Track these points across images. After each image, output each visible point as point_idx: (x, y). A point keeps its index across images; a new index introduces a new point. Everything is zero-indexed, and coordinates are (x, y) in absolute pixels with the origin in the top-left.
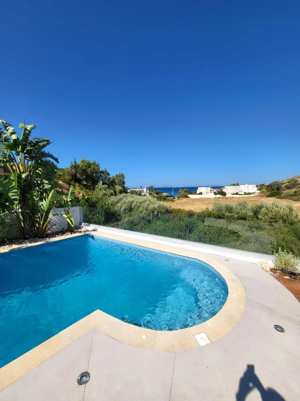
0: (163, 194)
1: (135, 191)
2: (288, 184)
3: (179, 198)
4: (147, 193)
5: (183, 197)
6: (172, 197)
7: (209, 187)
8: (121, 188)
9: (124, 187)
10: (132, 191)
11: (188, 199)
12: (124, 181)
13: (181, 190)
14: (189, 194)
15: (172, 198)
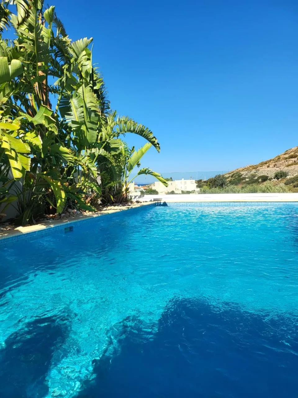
2: (231, 178)
7: (133, 182)
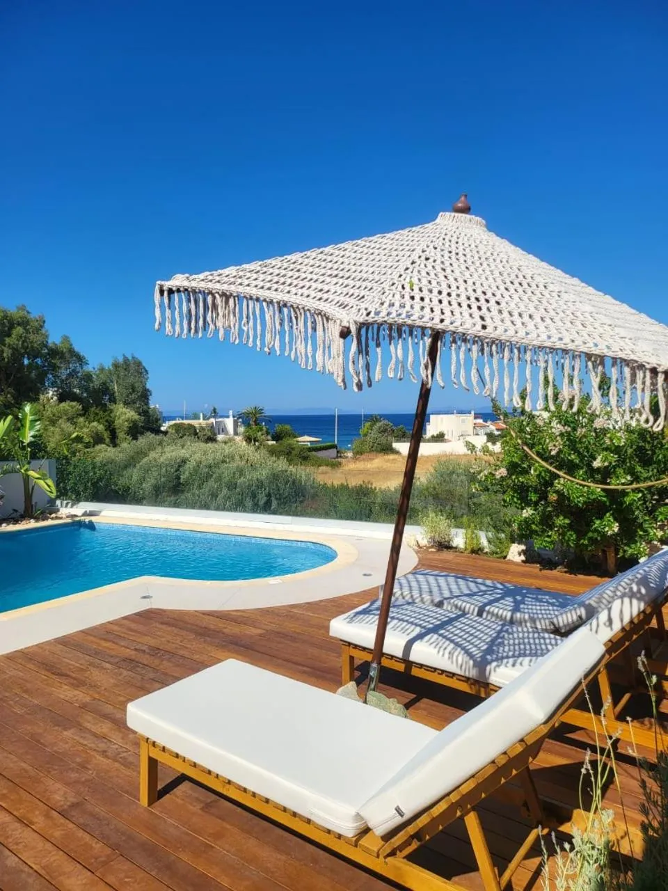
0: (300, 439)
1: (191, 426)
3: (358, 453)
4: (236, 433)
5: (377, 451)
6: (333, 452)
7: (470, 413)
8: (137, 417)
9: (145, 413)
10: (178, 428)
11: (391, 457)
12: (148, 386)
13: (368, 424)
14: (397, 441)
15: (335, 456)
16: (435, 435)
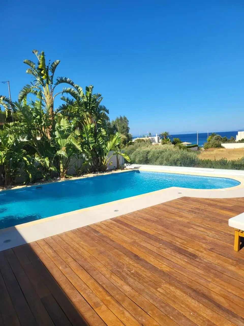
0: (183, 143)
1: (143, 140)
3: (206, 148)
4: (159, 142)
5: (214, 147)
6: (196, 148)
8: (125, 137)
9: (127, 136)
10: (139, 141)
11: (221, 149)
12: (129, 126)
13: (210, 137)
14: (224, 143)
15: (197, 149)
16: (240, 140)
